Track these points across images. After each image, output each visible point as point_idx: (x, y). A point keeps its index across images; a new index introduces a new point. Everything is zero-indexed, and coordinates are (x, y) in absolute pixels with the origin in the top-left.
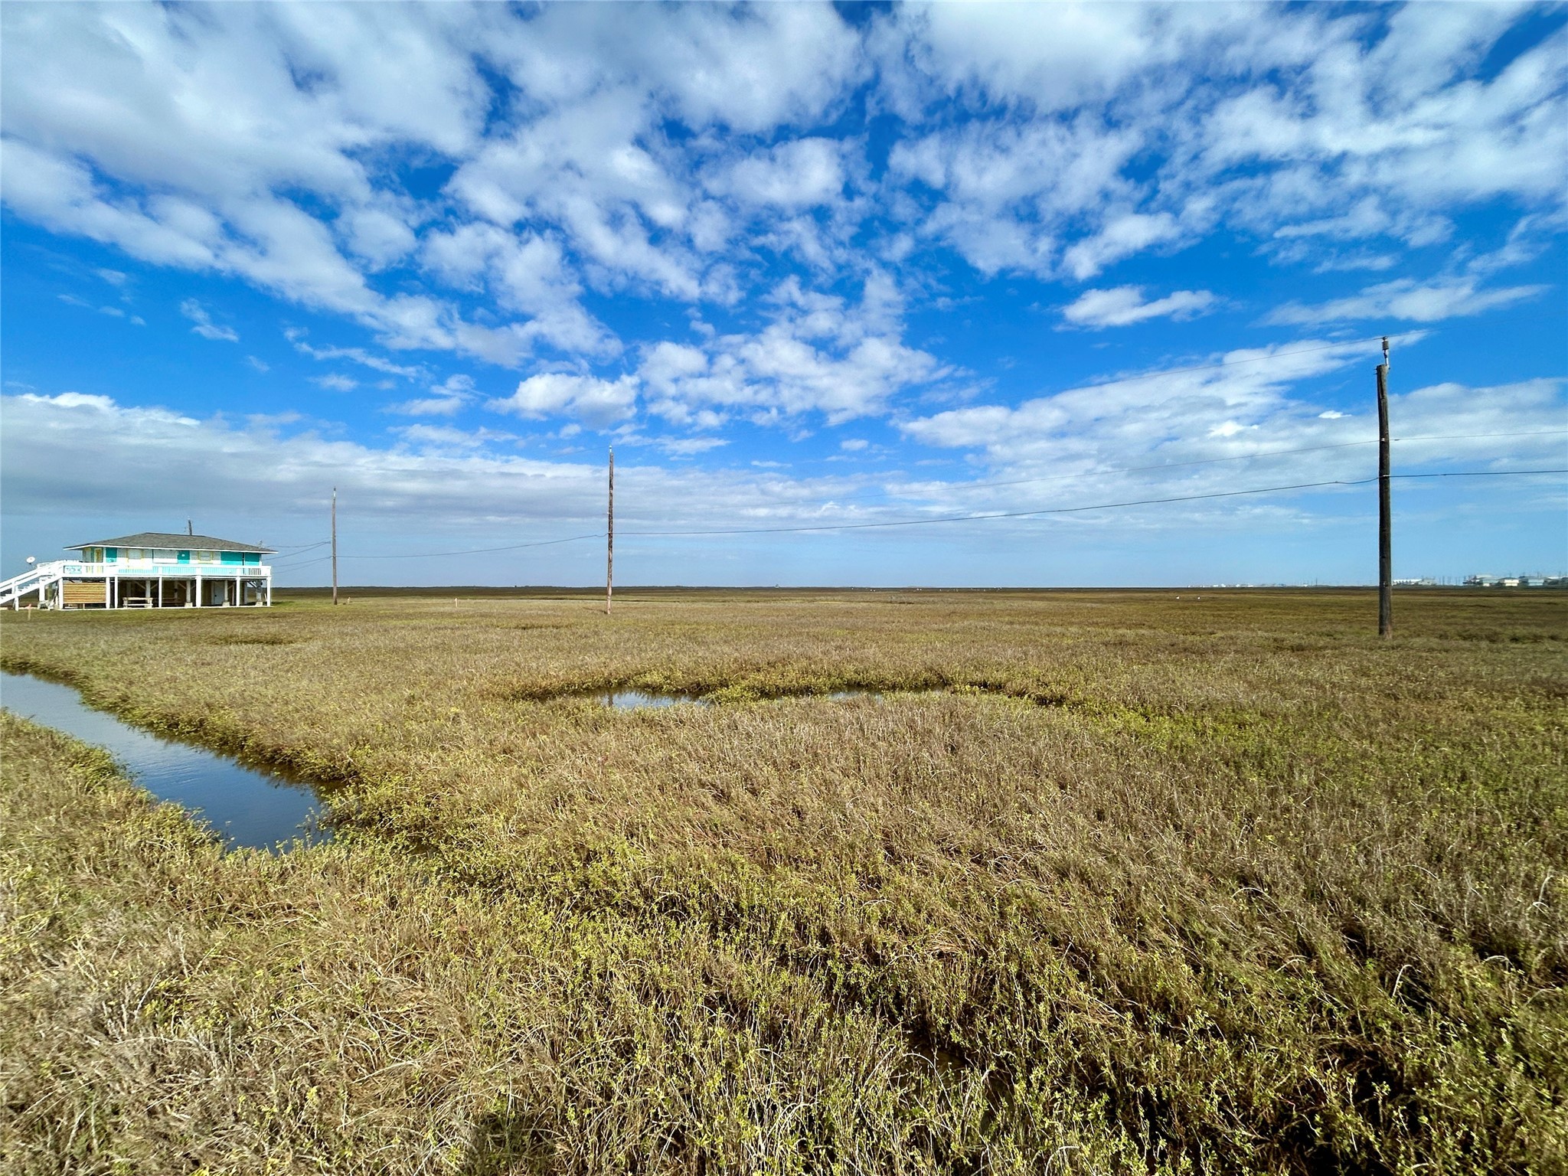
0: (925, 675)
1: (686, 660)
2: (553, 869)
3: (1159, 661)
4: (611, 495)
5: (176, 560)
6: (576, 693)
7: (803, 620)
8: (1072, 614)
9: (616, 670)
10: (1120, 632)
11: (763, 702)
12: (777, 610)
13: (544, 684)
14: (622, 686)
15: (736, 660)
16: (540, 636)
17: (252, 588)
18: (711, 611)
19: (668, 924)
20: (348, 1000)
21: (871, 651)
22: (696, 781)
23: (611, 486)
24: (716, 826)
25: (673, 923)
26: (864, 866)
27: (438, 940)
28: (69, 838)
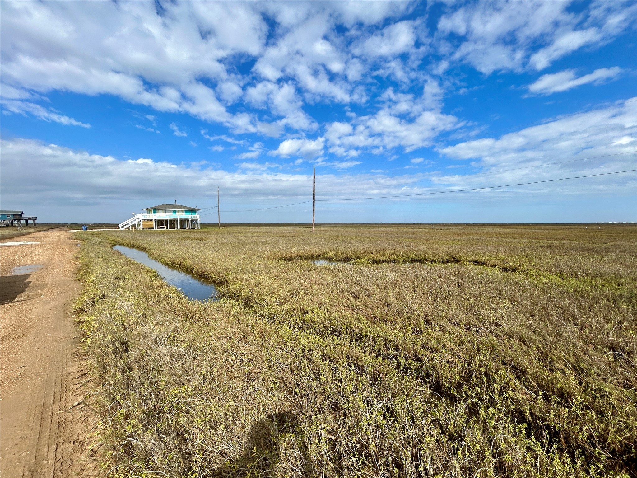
0: (447, 257)
1: (343, 248)
2: (292, 316)
3: (572, 255)
4: (314, 185)
5: (172, 213)
6: (301, 259)
7: (392, 235)
8: (524, 235)
9: (316, 251)
10: (551, 242)
11: (374, 265)
12: (382, 231)
13: (289, 255)
14: (318, 257)
15: (363, 249)
16: (288, 239)
17: (194, 223)
18: (353, 232)
19: (334, 338)
20: (226, 347)
21: (423, 247)
22: (346, 290)
23: (314, 182)
24: (353, 306)
25: (336, 337)
26: (415, 325)
27: (253, 333)
28: (146, 293)
